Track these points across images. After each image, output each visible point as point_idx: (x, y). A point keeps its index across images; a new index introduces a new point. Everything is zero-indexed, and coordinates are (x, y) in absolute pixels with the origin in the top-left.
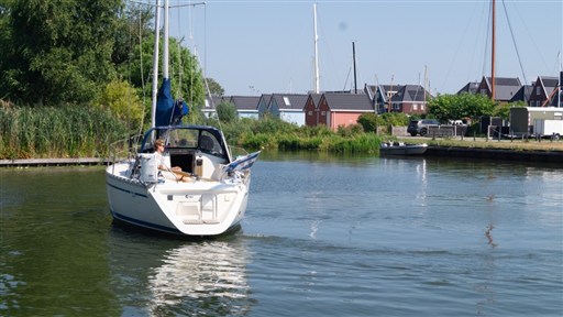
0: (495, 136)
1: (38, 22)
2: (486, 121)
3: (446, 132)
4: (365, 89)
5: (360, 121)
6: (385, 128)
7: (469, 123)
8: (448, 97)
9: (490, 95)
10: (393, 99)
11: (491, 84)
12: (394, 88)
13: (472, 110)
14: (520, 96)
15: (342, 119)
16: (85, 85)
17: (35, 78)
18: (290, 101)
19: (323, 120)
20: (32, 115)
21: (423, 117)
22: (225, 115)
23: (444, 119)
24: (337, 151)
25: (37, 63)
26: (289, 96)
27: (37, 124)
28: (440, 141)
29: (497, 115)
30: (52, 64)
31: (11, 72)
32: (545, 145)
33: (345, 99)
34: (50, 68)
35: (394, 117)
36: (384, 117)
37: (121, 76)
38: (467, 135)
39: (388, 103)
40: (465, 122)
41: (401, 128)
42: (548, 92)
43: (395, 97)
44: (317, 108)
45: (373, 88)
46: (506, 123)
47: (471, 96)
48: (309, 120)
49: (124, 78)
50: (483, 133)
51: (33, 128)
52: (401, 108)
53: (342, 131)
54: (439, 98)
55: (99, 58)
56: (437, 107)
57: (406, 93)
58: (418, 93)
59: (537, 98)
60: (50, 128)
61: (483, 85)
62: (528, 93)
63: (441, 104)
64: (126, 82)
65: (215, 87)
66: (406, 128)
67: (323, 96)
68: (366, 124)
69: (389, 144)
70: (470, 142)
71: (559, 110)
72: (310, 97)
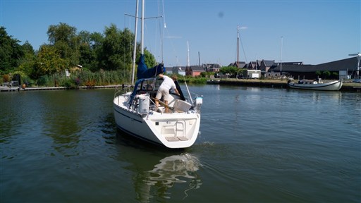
0: (238, 78)
1: (111, 47)
2: (236, 74)
3: (225, 77)
4: (202, 65)
5: (201, 74)
6: (208, 76)
7: (231, 74)
8: (225, 67)
9: (237, 66)
11: (238, 63)
12: (210, 65)
13: (232, 71)
14: (245, 67)
15: (196, 73)
16: (124, 65)
17: (110, 63)
18: (181, 69)
19: (191, 74)
20: (109, 74)
21: (218, 73)
23: (224, 73)
24: (195, 83)
25: (110, 59)
26: (181, 67)
28: (223, 79)
29: (239, 72)
31: (103, 61)
32: (252, 81)
33: (197, 68)
34: (113, 60)
35: (210, 73)
36: (208, 73)
38: (231, 78)
39: (209, 69)
41: (212, 76)
42: (253, 66)
43: (211, 67)
44: (189, 70)
45: (204, 65)
46: (242, 74)
47: (232, 67)
48: (187, 74)
50: (235, 77)
52: (212, 70)
53: (196, 77)
54: (223, 67)
56: (222, 70)
57: (214, 66)
58: (217, 66)
59: (250, 67)
61: (235, 63)
62: (248, 66)
63: (224, 69)
66: (214, 76)
67: (190, 67)
68: (203, 75)
69: (209, 80)
70: (232, 80)
71: (256, 71)
72: (187, 67)
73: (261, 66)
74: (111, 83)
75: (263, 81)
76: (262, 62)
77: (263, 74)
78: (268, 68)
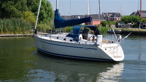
0: (141, 28)
2: (139, 23)
3: (127, 27)
4: (103, 14)
5: (101, 23)
6: (109, 25)
7: (134, 24)
8: (127, 16)
9: (140, 16)
10: (111, 17)
11: (140, 12)
12: (111, 13)
13: (134, 20)
16: (18, 13)
18: (80, 17)
20: (2, 21)
21: (120, 22)
23: (126, 23)
25: (3, 6)
26: (80, 16)
27: (4, 24)
28: (125, 29)
29: (142, 22)
30: (8, 6)
34: (7, 7)
35: (111, 22)
36: (108, 22)
37: (29, 10)
38: (133, 28)
40: (132, 24)
41: (113, 26)
43: (112, 16)
45: (105, 14)
46: (145, 24)
47: (134, 16)
48: (86, 23)
49: (30, 10)
50: (138, 27)
51: (2, 25)
52: (113, 20)
54: (125, 16)
55: (22, 4)
56: (124, 19)
57: (115, 15)
58: (119, 15)
60: (7, 25)
61: (138, 13)
63: (125, 18)
64: (31, 11)
66: (115, 25)
67: (90, 16)
68: (103, 24)
69: (110, 30)
70: (134, 29)
72: (86, 16)
74: (4, 31)
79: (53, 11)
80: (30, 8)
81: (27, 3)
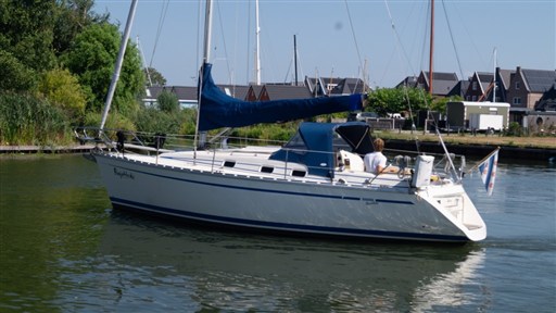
0: (432, 129)
2: (423, 114)
3: (385, 125)
4: (306, 81)
6: (325, 120)
7: (407, 116)
8: (386, 91)
9: (427, 89)
10: (332, 92)
11: (429, 78)
12: (334, 81)
13: (410, 104)
14: (456, 90)
18: (231, 91)
22: (167, 104)
23: (382, 112)
26: (230, 87)
28: (378, 134)
29: (434, 109)
32: (480, 140)
33: (285, 91)
37: (62, 64)
38: (404, 129)
40: (403, 115)
41: (341, 121)
42: (484, 87)
43: (335, 90)
45: (313, 81)
46: (443, 117)
47: (409, 89)
49: (65, 66)
50: (421, 126)
54: (378, 91)
55: (38, 45)
56: (376, 100)
57: (346, 86)
58: (358, 86)
59: (474, 94)
61: (421, 79)
62: (464, 88)
63: (380, 98)
64: (67, 70)
65: (157, 78)
66: (345, 120)
67: (264, 88)
70: (407, 135)
71: (494, 105)
72: (251, 88)
73: (509, 88)
75: (517, 141)
76: (515, 76)
77: (516, 116)
78: (534, 98)
79: (141, 69)
80: (64, 59)
81: (55, 43)
